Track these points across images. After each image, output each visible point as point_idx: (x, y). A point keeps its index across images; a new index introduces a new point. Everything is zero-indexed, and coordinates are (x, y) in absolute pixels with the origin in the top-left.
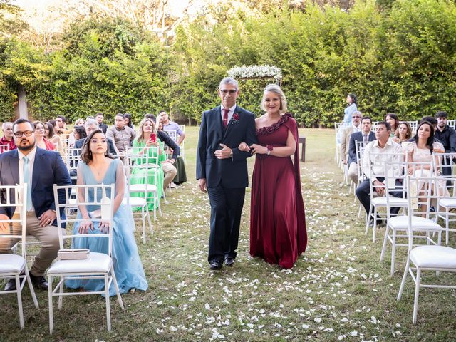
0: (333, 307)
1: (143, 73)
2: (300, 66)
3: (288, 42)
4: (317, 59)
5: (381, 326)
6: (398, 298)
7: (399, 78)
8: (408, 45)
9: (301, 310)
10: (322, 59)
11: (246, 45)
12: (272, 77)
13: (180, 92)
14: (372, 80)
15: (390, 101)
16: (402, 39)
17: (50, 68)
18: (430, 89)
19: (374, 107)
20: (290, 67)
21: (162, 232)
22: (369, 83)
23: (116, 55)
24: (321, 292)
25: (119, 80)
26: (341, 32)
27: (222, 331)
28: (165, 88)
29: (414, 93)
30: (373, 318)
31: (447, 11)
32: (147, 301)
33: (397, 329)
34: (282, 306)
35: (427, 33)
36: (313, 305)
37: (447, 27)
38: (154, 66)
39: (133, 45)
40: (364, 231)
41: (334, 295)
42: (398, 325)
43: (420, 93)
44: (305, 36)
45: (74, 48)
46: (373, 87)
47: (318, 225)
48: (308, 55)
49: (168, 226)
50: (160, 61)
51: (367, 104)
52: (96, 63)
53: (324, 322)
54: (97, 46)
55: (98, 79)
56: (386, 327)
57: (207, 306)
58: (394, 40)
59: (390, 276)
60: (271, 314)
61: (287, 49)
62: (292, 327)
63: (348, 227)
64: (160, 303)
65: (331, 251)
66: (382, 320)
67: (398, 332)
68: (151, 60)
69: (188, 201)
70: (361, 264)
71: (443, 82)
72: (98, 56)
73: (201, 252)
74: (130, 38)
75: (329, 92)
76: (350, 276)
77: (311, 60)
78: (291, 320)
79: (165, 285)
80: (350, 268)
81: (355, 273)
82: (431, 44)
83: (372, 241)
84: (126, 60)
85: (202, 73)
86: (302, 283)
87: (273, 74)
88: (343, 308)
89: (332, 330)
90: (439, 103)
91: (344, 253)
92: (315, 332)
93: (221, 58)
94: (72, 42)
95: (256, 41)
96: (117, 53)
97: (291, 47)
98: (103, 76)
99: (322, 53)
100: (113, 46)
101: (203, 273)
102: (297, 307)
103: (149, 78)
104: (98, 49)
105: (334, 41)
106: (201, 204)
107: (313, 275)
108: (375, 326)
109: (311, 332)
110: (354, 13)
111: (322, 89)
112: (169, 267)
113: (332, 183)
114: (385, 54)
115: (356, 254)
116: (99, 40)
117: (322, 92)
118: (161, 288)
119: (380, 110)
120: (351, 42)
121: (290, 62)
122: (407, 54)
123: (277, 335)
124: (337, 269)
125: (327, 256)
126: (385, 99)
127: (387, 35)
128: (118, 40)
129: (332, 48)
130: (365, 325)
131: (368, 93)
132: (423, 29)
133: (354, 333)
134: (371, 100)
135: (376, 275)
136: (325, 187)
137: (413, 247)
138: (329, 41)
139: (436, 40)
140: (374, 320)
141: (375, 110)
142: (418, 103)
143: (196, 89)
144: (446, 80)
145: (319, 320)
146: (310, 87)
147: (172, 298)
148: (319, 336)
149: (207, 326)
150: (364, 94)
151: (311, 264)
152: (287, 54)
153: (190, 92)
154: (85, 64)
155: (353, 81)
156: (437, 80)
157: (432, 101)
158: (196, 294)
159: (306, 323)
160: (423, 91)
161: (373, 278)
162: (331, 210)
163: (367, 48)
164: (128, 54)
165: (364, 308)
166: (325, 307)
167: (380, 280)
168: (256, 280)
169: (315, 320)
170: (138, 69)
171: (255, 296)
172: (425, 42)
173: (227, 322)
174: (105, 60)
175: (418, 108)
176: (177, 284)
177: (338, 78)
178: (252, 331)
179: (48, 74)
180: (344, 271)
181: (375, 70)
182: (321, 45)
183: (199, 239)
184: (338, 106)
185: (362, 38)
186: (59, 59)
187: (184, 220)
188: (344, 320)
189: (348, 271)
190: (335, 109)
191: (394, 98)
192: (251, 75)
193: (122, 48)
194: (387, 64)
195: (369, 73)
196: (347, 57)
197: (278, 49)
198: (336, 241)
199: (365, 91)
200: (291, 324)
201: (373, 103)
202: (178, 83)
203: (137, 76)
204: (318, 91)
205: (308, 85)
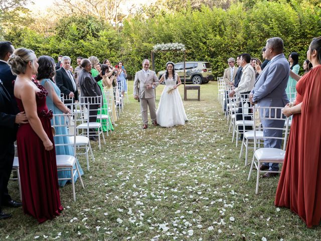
0: (209, 185)
1: (104, 49)
2: (198, 44)
3: (191, 29)
4: (208, 39)
5: (237, 196)
6: (248, 179)
7: (257, 51)
8: (262, 30)
9: (190, 187)
10: (211, 39)
11: (166, 31)
12: (180, 50)
13: (127, 60)
14: (241, 52)
16: (259, 27)
17: (48, 46)
20: (192, 44)
21: (111, 143)
23: (88, 38)
24: (203, 176)
25: (90, 53)
26: (223, 23)
27: (142, 201)
28: (118, 58)
30: (232, 191)
31: (285, 10)
32: (99, 184)
33: (246, 197)
34: (179, 185)
35: (274, 23)
36: (197, 184)
37: (285, 19)
38: (111, 45)
39: (98, 32)
40: (231, 141)
41: (211, 178)
42: (247, 195)
44: (201, 25)
45: (62, 34)
47: (205, 137)
48: (203, 37)
49: (115, 139)
50: (114, 41)
52: (76, 43)
53: (203, 194)
54: (76, 33)
55: (77, 53)
56: (240, 196)
57: (134, 186)
58: (254, 27)
59: (244, 167)
60: (172, 190)
61: (190, 34)
62: (184, 197)
63: (222, 138)
64: (106, 184)
65: (211, 152)
66: (237, 192)
67: (247, 199)
68: (109, 41)
69: (128, 124)
70: (228, 160)
72: (77, 39)
73: (134, 154)
74: (96, 28)
75: (215, 59)
76: (221, 167)
77: (204, 40)
78: (183, 193)
79: (110, 174)
80: (221, 162)
81: (224, 165)
82: (276, 29)
83: (235, 146)
84: (94, 41)
85: (140, 49)
86: (192, 171)
87: (180, 48)
88: (215, 186)
89: (207, 198)
91: (219, 153)
92: (197, 200)
93: (151, 39)
94: (61, 30)
95: (172, 28)
96: (88, 37)
97: (192, 33)
98: (81, 51)
99: (211, 36)
100: (86, 32)
101: (133, 166)
102: (188, 185)
103: (108, 52)
104: (77, 34)
105: (218, 29)
106: (136, 126)
107: (199, 167)
108: (233, 196)
109: (195, 200)
110: (230, 11)
112: (113, 163)
113: (215, 113)
114: (249, 36)
115: (225, 154)
116: (77, 29)
117: (212, 59)
118: (108, 175)
120: (229, 29)
121: (192, 41)
122: (261, 36)
123: (175, 202)
124: (213, 163)
125: (208, 155)
127: (250, 24)
128: (89, 29)
129: (217, 33)
130: (227, 195)
132: (271, 21)
133: (220, 200)
135: (236, 166)
136: (211, 115)
137: (257, 149)
138: (216, 28)
139: (279, 27)
140: (233, 193)
143: (136, 58)
145: (200, 193)
146: (204, 57)
147: (114, 181)
148: (199, 202)
149: (133, 197)
151: (199, 160)
152: (190, 36)
153: (133, 60)
154: (69, 44)
155: (229, 52)
158: (128, 179)
159: (192, 194)
161: (234, 168)
162: (213, 128)
163: (238, 32)
164: (95, 37)
165: (228, 185)
166: (204, 185)
167: (239, 168)
168: (165, 170)
169: (198, 193)
170: (102, 47)
171: (163, 180)
172: (272, 28)
173: (145, 195)
174: (81, 41)
176: (118, 173)
177: (221, 51)
178: (160, 200)
179: (47, 50)
180: (218, 164)
181: (243, 46)
182: (211, 31)
183: (133, 147)
184: (221, 68)
185: (235, 26)
186: (53, 41)
187: (125, 135)
188: (215, 192)
189: (220, 164)
190: (219, 69)
192: (167, 48)
193: (91, 34)
194: (250, 42)
195: (239, 47)
196: (226, 38)
197: (185, 34)
198: (214, 146)
200: (183, 195)
202: (126, 55)
203: (101, 51)
204: (209, 59)
205: (203, 55)
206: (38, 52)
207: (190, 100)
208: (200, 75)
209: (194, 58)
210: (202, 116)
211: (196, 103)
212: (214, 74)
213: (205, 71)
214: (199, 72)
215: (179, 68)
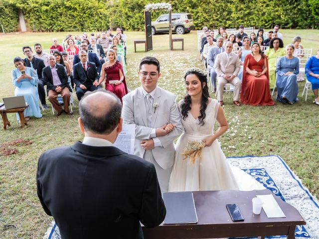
12: (167, 9)
13: (115, 12)
14: (218, 3)
15: (228, 15)
18: (248, 7)
19: (219, 18)
22: (217, 5)
25: (79, 5)
28: (106, 9)
29: (240, 10)
43: (243, 10)
46: (219, 7)
51: (216, 16)
55: (67, 5)
71: (255, 3)
75: (196, 10)
87: (167, 7)
90: (252, 15)
98: (70, 4)
103: (97, 4)
111: (193, 8)
117: (193, 10)
119: (223, 19)
126: (225, 13)
131: (216, 10)
134: (218, 14)
141: (220, 20)
142: (242, 15)
143: (123, 10)
144: (257, 2)
146: (186, 8)
150: (215, 11)
153: (120, 11)
155: (208, 4)
156: (252, 3)
157: (249, 14)
160: (244, 9)
175: (242, 18)
177: (200, 3)
179: (37, 3)
184: (201, 18)
190: (199, 20)
191: (230, 13)
199: (215, 9)
201: (219, 16)
202: (113, 6)
203: (90, 3)
204: (190, 10)
205: (185, 6)
206: (28, 4)
207: (176, 50)
208: (182, 26)
209: (177, 9)
210: (186, 62)
211: (181, 53)
212: (195, 24)
213: (187, 22)
214: (182, 24)
215: (164, 19)
